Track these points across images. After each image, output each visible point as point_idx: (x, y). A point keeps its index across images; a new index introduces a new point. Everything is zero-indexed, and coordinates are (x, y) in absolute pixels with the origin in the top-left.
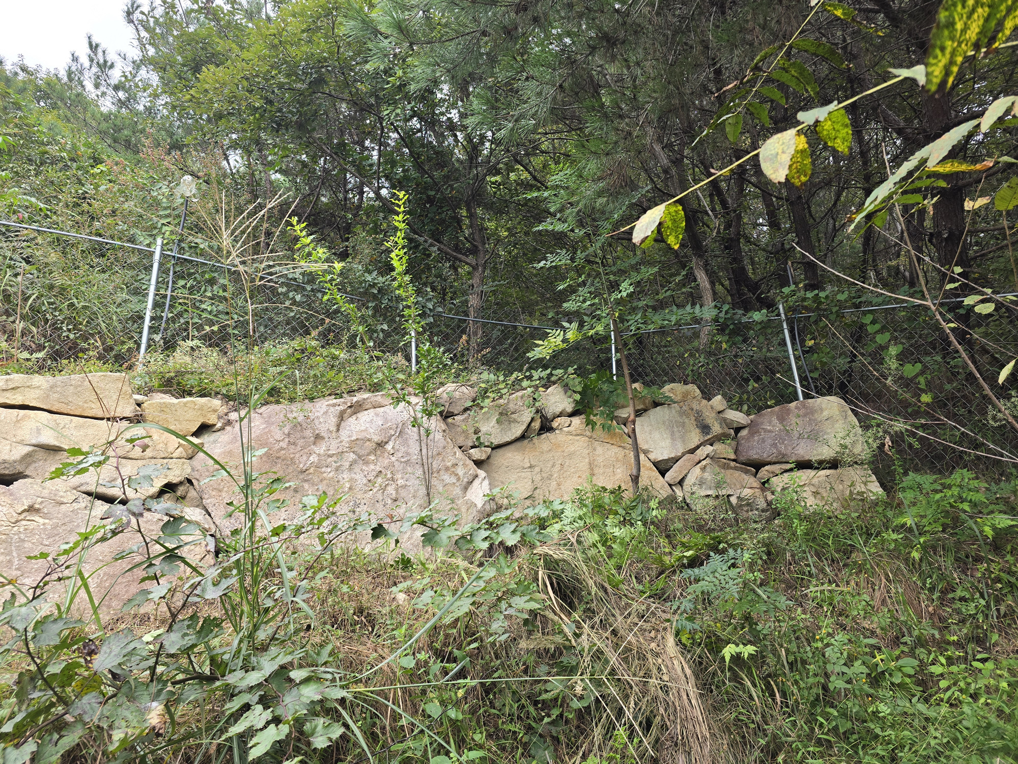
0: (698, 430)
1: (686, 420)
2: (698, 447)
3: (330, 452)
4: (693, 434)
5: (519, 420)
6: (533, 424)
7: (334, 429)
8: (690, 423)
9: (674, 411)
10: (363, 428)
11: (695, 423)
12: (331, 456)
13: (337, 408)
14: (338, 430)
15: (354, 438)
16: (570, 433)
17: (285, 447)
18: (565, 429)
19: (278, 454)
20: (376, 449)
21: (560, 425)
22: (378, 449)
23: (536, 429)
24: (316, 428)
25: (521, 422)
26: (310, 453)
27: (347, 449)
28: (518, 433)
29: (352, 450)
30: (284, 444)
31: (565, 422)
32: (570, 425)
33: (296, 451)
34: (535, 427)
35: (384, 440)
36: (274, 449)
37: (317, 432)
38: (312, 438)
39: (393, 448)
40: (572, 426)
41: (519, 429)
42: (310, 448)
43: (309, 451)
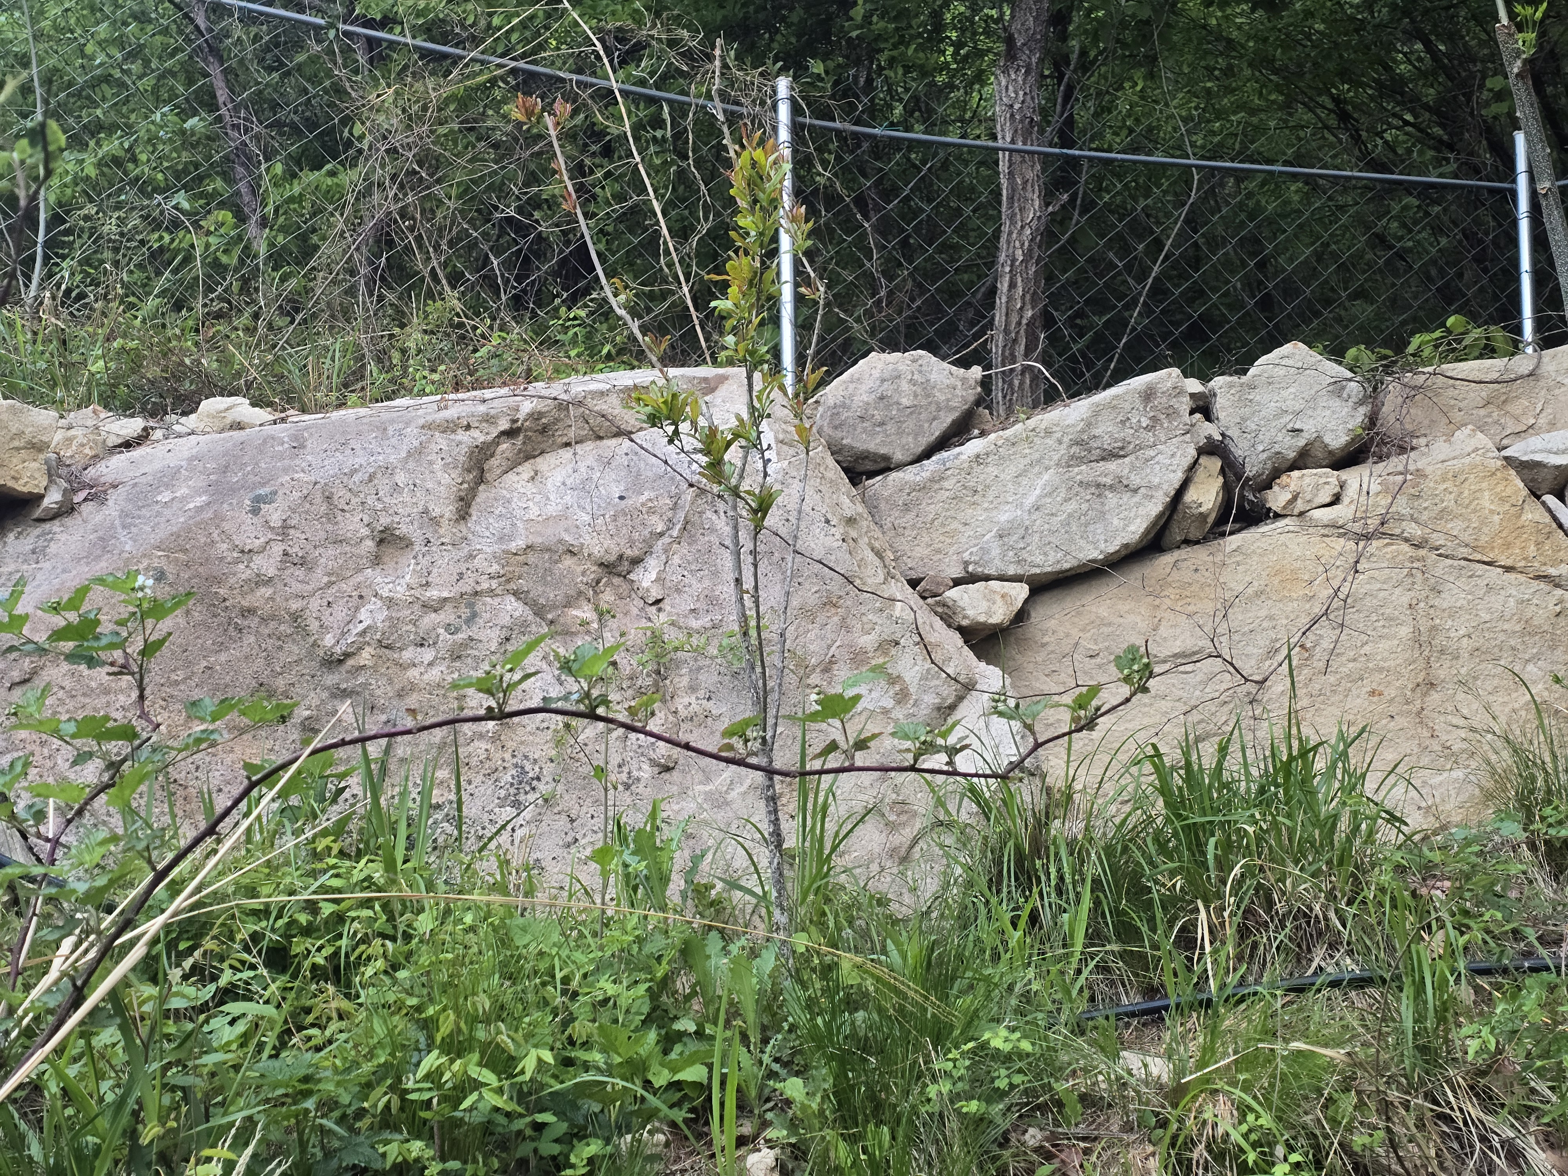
3: (433, 593)
5: (1135, 480)
6: (1191, 496)
7: (446, 510)
10: (552, 509)
12: (435, 607)
13: (462, 436)
14: (463, 515)
15: (519, 543)
16: (1337, 528)
17: (271, 572)
18: (1317, 514)
19: (248, 597)
20: (598, 582)
21: (1299, 501)
22: (606, 585)
23: (1203, 517)
24: (380, 506)
25: (1143, 490)
26: (361, 597)
27: (494, 584)
28: (1132, 528)
29: (513, 586)
30: (267, 565)
31: (1317, 488)
32: (1336, 500)
33: (309, 588)
34: (1200, 505)
35: (629, 552)
36: (232, 580)
37: (385, 520)
38: (369, 544)
39: (659, 580)
40: (1346, 500)
41: (1136, 516)
42: (359, 578)
43: (357, 587)
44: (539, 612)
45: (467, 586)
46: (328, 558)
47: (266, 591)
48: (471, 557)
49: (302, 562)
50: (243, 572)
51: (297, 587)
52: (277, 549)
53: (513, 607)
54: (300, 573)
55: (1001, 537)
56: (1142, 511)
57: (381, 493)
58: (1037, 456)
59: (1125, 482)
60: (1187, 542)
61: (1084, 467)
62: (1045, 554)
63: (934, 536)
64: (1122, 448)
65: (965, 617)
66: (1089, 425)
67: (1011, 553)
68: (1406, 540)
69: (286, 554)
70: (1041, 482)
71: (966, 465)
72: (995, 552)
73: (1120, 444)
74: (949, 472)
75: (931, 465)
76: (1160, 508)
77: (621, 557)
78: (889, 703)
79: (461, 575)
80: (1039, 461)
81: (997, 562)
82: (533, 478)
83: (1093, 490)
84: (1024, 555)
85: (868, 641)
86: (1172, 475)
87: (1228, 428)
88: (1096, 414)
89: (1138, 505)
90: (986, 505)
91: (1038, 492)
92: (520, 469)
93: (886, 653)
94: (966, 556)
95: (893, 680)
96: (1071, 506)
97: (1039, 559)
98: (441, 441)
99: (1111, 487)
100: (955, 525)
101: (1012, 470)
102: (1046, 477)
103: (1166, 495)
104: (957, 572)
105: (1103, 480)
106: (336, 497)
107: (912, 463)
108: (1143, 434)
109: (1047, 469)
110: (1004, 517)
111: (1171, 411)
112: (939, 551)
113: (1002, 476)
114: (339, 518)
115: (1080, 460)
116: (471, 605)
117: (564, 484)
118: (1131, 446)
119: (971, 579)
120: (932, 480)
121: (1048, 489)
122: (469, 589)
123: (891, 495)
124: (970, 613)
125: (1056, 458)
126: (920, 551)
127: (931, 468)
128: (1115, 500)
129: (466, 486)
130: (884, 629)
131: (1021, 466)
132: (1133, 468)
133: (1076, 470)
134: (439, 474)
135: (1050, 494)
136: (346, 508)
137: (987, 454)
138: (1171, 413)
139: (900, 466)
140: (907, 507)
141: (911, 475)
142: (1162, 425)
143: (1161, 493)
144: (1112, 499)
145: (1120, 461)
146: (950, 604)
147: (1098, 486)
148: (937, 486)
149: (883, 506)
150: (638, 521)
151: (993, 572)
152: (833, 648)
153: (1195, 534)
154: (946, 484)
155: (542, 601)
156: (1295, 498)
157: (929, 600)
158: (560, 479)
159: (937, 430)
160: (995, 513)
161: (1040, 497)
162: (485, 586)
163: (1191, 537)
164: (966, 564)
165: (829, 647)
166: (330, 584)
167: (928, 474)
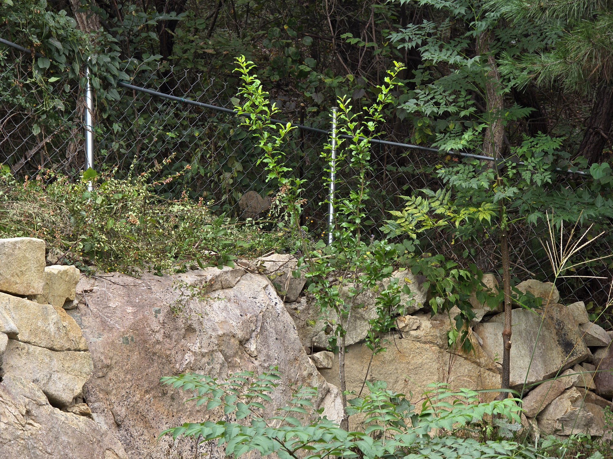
0: (560, 349)
1: (546, 333)
2: (562, 372)
4: (555, 352)
8: (551, 337)
9: (531, 319)
11: (556, 338)
12: (203, 355)
15: (221, 332)
16: (417, 339)
17: (161, 340)
18: (412, 333)
19: (154, 348)
21: (407, 327)
26: (184, 350)
27: (217, 347)
29: (220, 348)
30: (159, 336)
31: (413, 324)
32: (418, 328)
33: (171, 346)
36: (150, 342)
37: (189, 322)
38: (183, 330)
39: (256, 348)
40: (421, 329)
42: (182, 343)
43: (182, 346)
44: (226, 358)
46: (175, 335)
47: (159, 347)
48: (211, 337)
49: (169, 336)
50: (153, 339)
51: (167, 346)
52: (162, 331)
53: (221, 357)
54: (168, 340)
68: (438, 345)
69: (164, 333)
79: (209, 344)
116: (212, 355)
122: (211, 349)
155: (228, 354)
156: (406, 326)
162: (215, 348)
166: (176, 345)
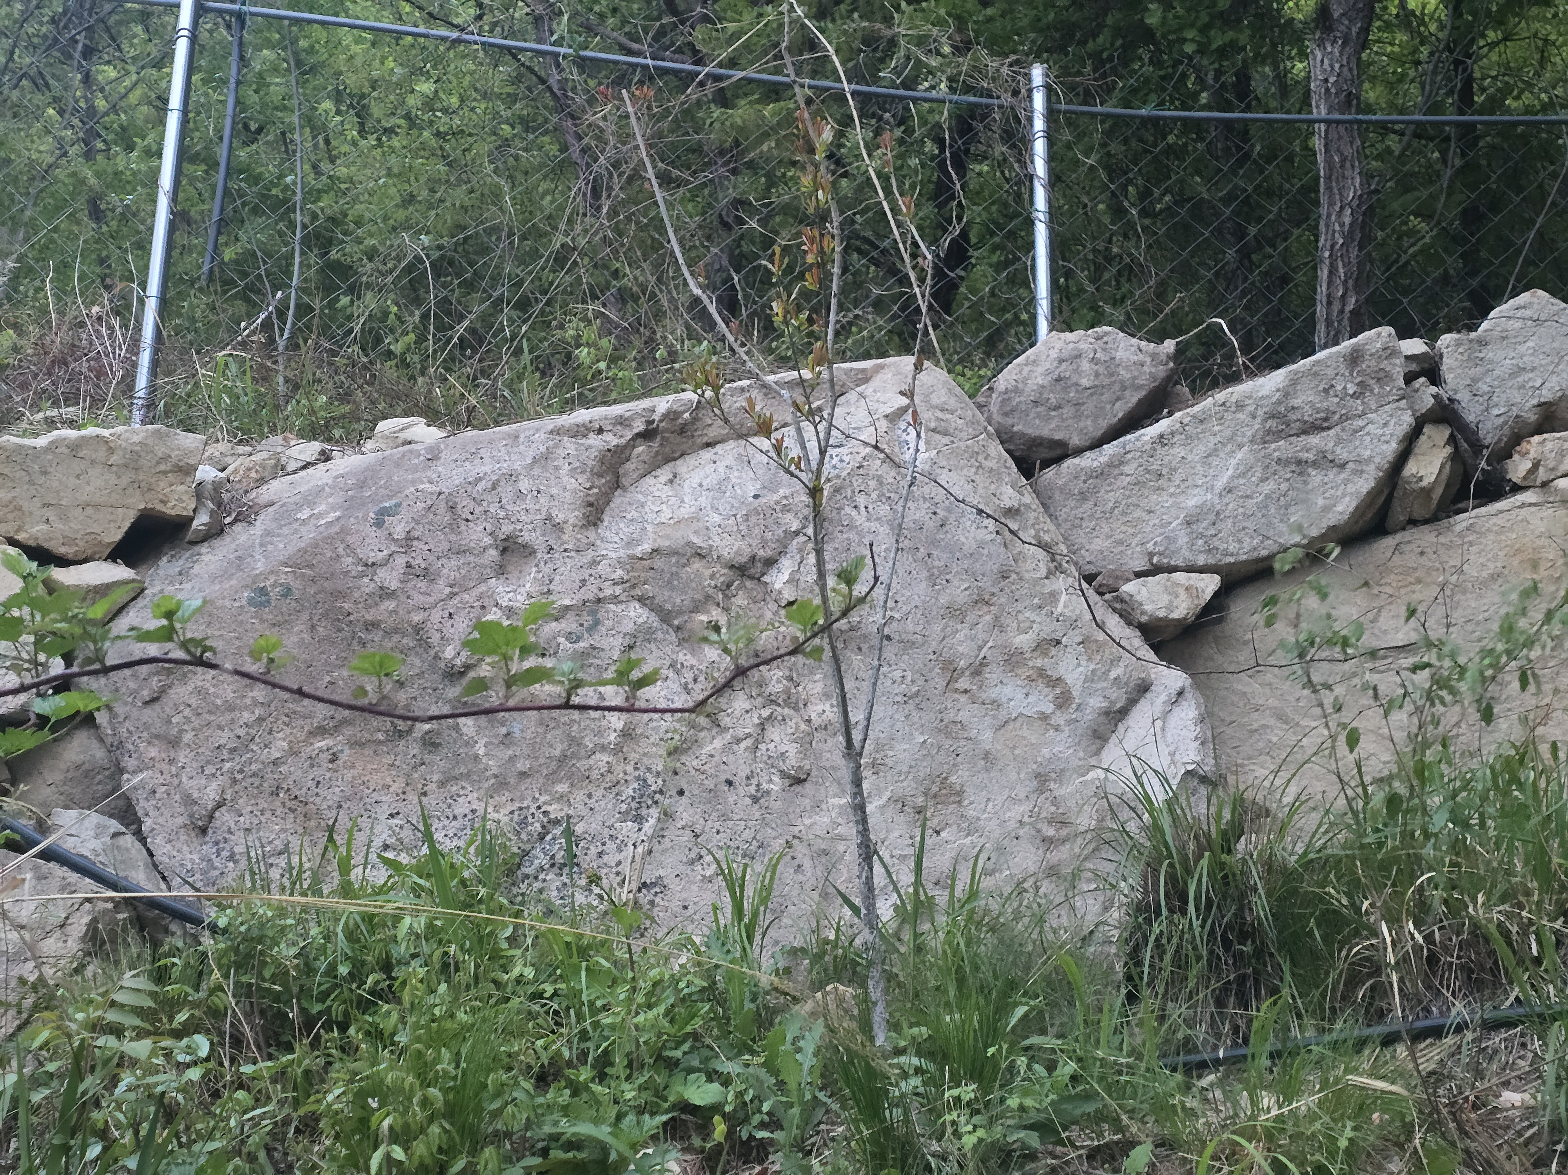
3: (555, 602)
7: (571, 515)
10: (685, 512)
12: (555, 615)
13: (594, 440)
14: (593, 521)
15: (645, 547)
17: (395, 585)
19: (372, 611)
20: (729, 586)
22: (738, 589)
23: (1426, 492)
24: (502, 514)
25: (1351, 465)
26: (483, 607)
27: (618, 590)
28: (1340, 508)
29: (638, 592)
30: (389, 577)
33: (431, 600)
34: (1421, 479)
35: (761, 553)
36: (356, 595)
37: (507, 528)
38: (493, 553)
39: (792, 581)
41: (1344, 495)
42: (483, 588)
43: (480, 598)
44: (665, 616)
45: (589, 593)
46: (450, 568)
47: (390, 605)
48: (594, 563)
49: (426, 574)
50: (367, 586)
51: (418, 599)
52: (400, 561)
53: (637, 614)
54: (422, 584)
55: (1189, 524)
56: (1351, 488)
57: (504, 501)
58: (1228, 433)
59: (1330, 457)
60: (1413, 522)
61: (1282, 442)
62: (1240, 541)
63: (1114, 526)
64: (1326, 419)
65: (1143, 613)
66: (1286, 395)
67: (1200, 542)
69: (409, 566)
70: (1233, 462)
71: (1148, 447)
72: (1183, 540)
73: (1323, 415)
74: (1129, 456)
75: (1110, 449)
76: (1372, 484)
77: (753, 559)
78: (1049, 708)
79: (583, 582)
80: (1231, 439)
81: (1185, 552)
82: (671, 481)
83: (1293, 468)
84: (1216, 542)
85: (1023, 641)
86: (1385, 447)
87: (1456, 392)
88: (1294, 382)
89: (1346, 482)
90: (1172, 490)
91: (1230, 473)
92: (659, 472)
93: (1045, 654)
94: (1150, 546)
95: (1055, 682)
96: (1268, 487)
97: (1233, 547)
98: (569, 445)
99: (1315, 464)
100: (1138, 513)
101: (1201, 450)
102: (1239, 455)
103: (1378, 468)
104: (1140, 564)
105: (1305, 456)
106: (459, 507)
107: (1091, 447)
108: (1350, 402)
109: (1240, 446)
110: (1192, 501)
111: (1382, 374)
112: (1120, 542)
113: (1190, 457)
114: (463, 528)
115: (1278, 435)
116: (593, 613)
117: (701, 485)
118: (1337, 417)
119: (1155, 570)
120: (1110, 465)
121: (1241, 468)
122: (591, 596)
123: (1065, 484)
124: (1148, 607)
125: (1249, 433)
126: (1099, 544)
127: (1111, 452)
128: (1319, 478)
129: (595, 490)
130: (1044, 627)
131: (1211, 445)
132: (1339, 441)
133: (1273, 446)
134: (565, 479)
135: (1243, 475)
136: (470, 517)
137: (1172, 434)
138: (1383, 377)
139: (1079, 451)
140: (1083, 497)
141: (1089, 460)
142: (1372, 391)
143: (1372, 467)
144: (1316, 477)
145: (1324, 434)
146: (1127, 598)
147: (1299, 462)
148: (1116, 472)
149: (1057, 496)
150: (771, 520)
151: (1180, 563)
152: (985, 650)
153: (1419, 512)
154: (1127, 469)
155: (668, 606)
156: (1536, 466)
157: (1108, 596)
158: (697, 480)
159: (1120, 410)
160: (1182, 498)
161: (1232, 478)
162: (608, 592)
163: (1416, 516)
164: (1151, 555)
165: (980, 648)
166: (453, 595)
167: (1106, 459)
